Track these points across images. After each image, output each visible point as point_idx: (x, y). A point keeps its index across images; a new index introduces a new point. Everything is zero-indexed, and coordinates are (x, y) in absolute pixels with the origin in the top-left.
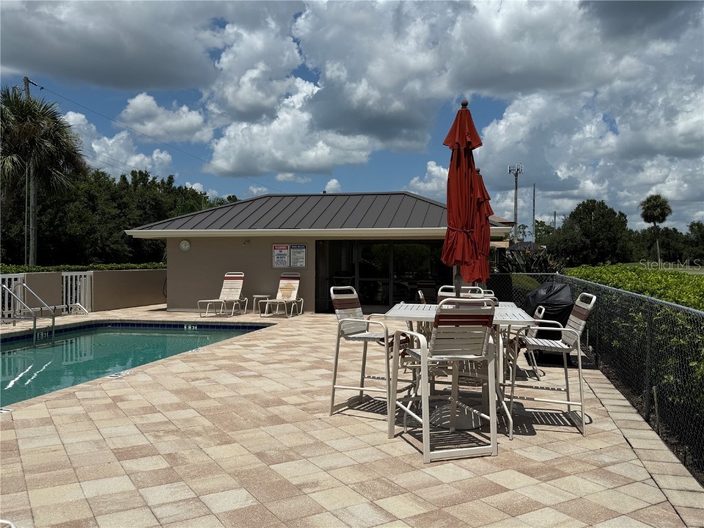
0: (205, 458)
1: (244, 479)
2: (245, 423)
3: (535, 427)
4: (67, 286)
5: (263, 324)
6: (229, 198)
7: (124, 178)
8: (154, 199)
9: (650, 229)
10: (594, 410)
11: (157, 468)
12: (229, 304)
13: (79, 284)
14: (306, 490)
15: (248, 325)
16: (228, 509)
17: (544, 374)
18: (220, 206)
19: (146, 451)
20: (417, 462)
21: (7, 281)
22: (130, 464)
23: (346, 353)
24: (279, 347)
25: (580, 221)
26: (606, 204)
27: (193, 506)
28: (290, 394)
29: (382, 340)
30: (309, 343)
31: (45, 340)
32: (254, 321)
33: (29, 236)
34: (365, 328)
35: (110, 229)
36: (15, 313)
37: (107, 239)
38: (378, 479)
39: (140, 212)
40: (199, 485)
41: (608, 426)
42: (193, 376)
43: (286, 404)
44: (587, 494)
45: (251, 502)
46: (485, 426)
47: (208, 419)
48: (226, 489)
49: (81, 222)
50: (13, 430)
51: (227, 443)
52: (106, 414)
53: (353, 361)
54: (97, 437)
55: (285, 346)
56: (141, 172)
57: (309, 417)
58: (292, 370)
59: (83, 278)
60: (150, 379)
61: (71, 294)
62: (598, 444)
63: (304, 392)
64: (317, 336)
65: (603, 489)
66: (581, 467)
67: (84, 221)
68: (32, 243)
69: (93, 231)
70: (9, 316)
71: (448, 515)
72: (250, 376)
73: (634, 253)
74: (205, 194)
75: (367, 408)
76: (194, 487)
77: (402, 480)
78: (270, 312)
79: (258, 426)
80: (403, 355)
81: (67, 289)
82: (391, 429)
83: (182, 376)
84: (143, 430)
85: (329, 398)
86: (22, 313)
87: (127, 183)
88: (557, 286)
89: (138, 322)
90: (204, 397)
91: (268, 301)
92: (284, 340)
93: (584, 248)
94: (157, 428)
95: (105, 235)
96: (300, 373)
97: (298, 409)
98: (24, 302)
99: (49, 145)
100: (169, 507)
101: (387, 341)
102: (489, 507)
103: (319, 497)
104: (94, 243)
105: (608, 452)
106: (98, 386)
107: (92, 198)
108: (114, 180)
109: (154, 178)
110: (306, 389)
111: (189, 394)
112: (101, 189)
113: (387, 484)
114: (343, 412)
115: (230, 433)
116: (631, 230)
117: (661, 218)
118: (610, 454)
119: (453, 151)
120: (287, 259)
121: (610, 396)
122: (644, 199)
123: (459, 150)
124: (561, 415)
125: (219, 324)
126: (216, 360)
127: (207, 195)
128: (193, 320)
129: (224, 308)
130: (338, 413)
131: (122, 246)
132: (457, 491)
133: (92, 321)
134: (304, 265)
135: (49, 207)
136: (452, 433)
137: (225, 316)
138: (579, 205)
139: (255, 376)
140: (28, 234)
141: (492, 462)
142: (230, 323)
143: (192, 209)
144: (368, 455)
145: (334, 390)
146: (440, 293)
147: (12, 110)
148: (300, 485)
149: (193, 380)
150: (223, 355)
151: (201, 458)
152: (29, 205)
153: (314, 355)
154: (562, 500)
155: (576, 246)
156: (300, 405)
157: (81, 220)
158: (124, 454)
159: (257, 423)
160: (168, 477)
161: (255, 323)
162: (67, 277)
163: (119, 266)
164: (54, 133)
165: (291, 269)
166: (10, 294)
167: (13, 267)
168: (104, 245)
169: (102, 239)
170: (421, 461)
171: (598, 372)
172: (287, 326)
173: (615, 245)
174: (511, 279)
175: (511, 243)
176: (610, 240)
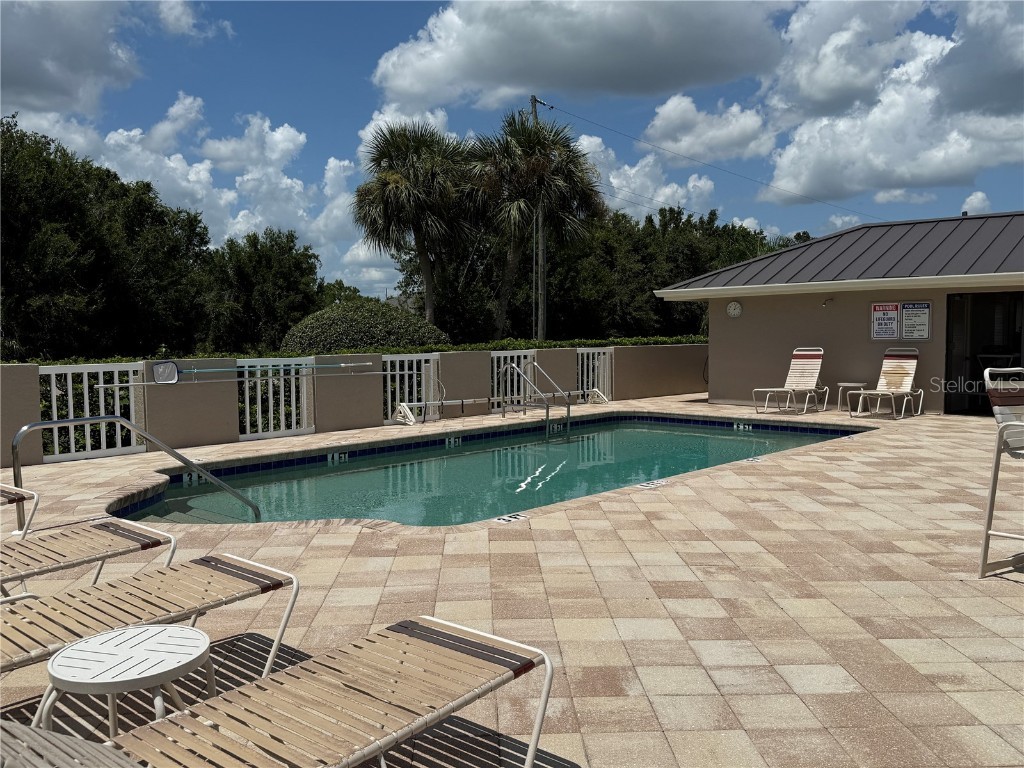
0: (779, 613)
1: (838, 652)
2: (835, 571)
4: (582, 367)
5: (856, 427)
6: (798, 236)
7: (649, 220)
8: (690, 247)
11: (710, 615)
12: (800, 396)
13: (597, 364)
15: (831, 428)
16: (819, 691)
18: (784, 249)
19: (695, 591)
21: (516, 359)
22: (673, 605)
23: (1006, 481)
24: (883, 464)
27: (766, 677)
28: (908, 538)
30: (935, 460)
31: (559, 435)
32: (840, 423)
33: (537, 304)
36: (525, 400)
37: (628, 305)
39: (670, 266)
40: (775, 650)
42: (752, 494)
43: (902, 551)
45: (852, 687)
47: (779, 558)
48: (813, 662)
49: (597, 283)
50: (532, 542)
51: (809, 596)
52: (638, 534)
54: (630, 563)
55: (893, 464)
56: (671, 210)
57: (942, 575)
58: (908, 500)
59: (602, 357)
60: (691, 493)
61: (588, 377)
63: (931, 537)
64: (950, 451)
67: (600, 281)
68: (540, 313)
69: (610, 294)
70: (519, 402)
72: (839, 504)
74: (762, 232)
76: (766, 650)
78: (865, 409)
79: (858, 579)
81: (582, 371)
83: (736, 493)
84: (688, 560)
85: (979, 550)
86: (532, 400)
87: (655, 227)
90: (771, 526)
91: (862, 391)
92: (893, 453)
94: (706, 561)
95: (626, 299)
96: (924, 507)
97: (923, 563)
98: (535, 385)
99: (561, 183)
100: (731, 672)
103: (966, 700)
104: (612, 311)
106: (627, 497)
107: (609, 250)
108: (637, 223)
109: (690, 216)
110: (934, 532)
111: (749, 520)
112: (621, 237)
114: (1004, 576)
115: (813, 583)
120: (894, 325)
125: (785, 425)
126: (784, 475)
127: (765, 234)
128: (747, 416)
129: (791, 401)
130: (996, 575)
131: (647, 314)
133: (613, 412)
134: (926, 336)
137: (793, 413)
139: (847, 505)
140: (537, 299)
142: (802, 423)
143: (742, 256)
145: (988, 537)
147: (518, 142)
148: (933, 676)
149: (753, 501)
150: (795, 469)
151: (773, 612)
152: (537, 264)
153: (946, 480)
156: (925, 555)
157: (597, 280)
158: (665, 590)
159: (855, 574)
160: (728, 631)
161: (842, 426)
162: (583, 355)
163: (645, 339)
164: (567, 165)
165: (900, 342)
166: (519, 375)
167: (522, 342)
168: (625, 313)
169: (621, 303)
172: (897, 432)
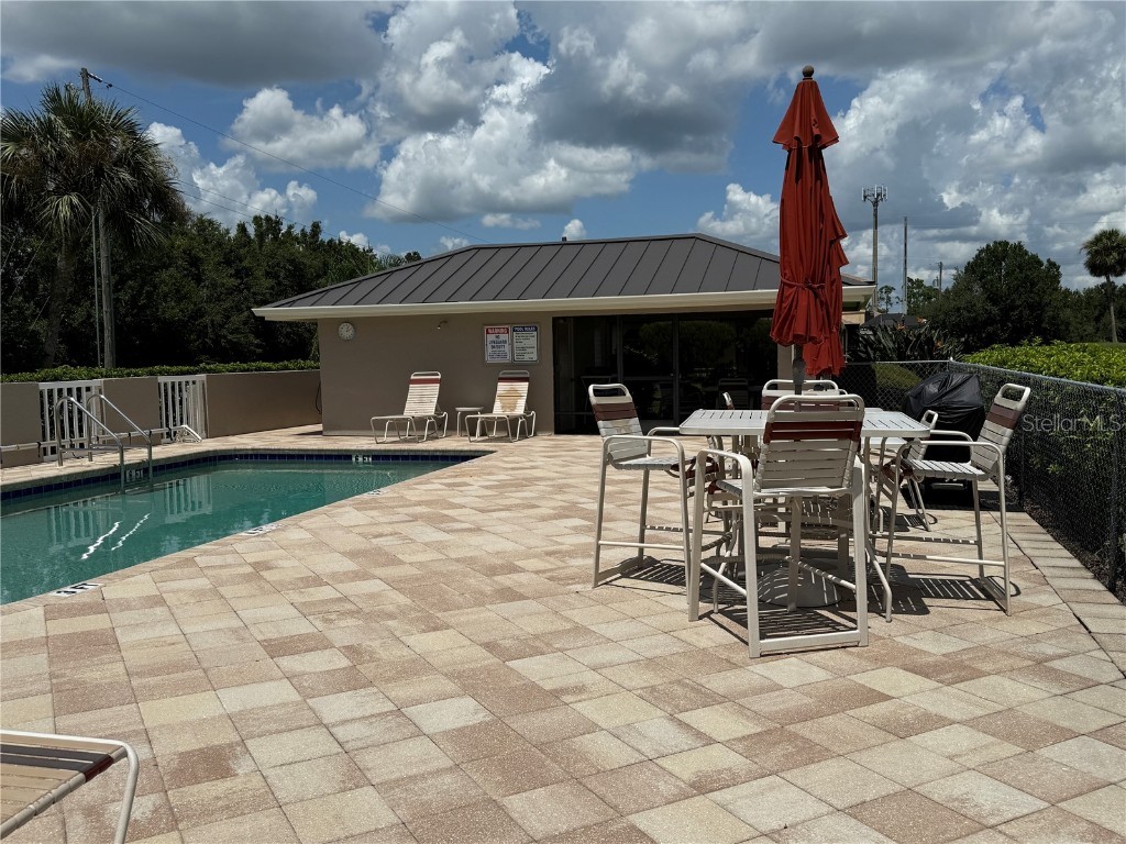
0: (405, 652)
1: (468, 682)
2: (461, 599)
3: (927, 601)
4: (166, 400)
5: (475, 451)
6: (409, 256)
7: (242, 228)
8: (292, 262)
9: (1098, 289)
10: (1020, 575)
11: (331, 667)
12: (420, 423)
13: (185, 395)
14: (567, 698)
15: (452, 454)
16: (449, 727)
17: (936, 521)
18: (394, 269)
19: (312, 643)
20: (740, 655)
21: (75, 392)
22: (287, 663)
23: (612, 494)
24: (502, 486)
25: (982, 278)
26: (1025, 248)
27: (393, 724)
28: (528, 557)
29: (675, 467)
30: (549, 479)
31: (138, 482)
32: (459, 448)
33: (101, 325)
34: (645, 450)
35: (225, 310)
36: (90, 442)
37: (222, 326)
38: (679, 682)
39: (271, 282)
40: (401, 691)
41: (1046, 599)
42: (374, 530)
43: (523, 570)
44: (1021, 704)
45: (482, 716)
46: (847, 601)
47: (403, 593)
48: (443, 697)
49: (180, 300)
50: (106, 615)
51: (437, 628)
52: (243, 589)
53: (623, 505)
54: (236, 623)
55: (511, 485)
56: (268, 219)
57: (561, 589)
58: (527, 520)
59: (191, 385)
60: (308, 535)
61: (174, 411)
62: (1033, 628)
63: (549, 554)
64: (562, 469)
65: (1046, 695)
66: (1006, 662)
67: (185, 297)
68: (106, 335)
69: (199, 313)
70: (82, 446)
71: (796, 736)
72: (462, 530)
73: (1071, 328)
74: (371, 251)
75: (651, 575)
76: (392, 694)
77: (718, 682)
78: (483, 434)
79: (483, 604)
80: (711, 490)
81: (167, 404)
82: (694, 608)
83: (357, 530)
84: (304, 610)
85: (592, 561)
86: (100, 442)
87: (249, 237)
88: (957, 379)
89: (281, 453)
90: (394, 561)
91: (479, 415)
92: (511, 475)
93: (990, 321)
94: (326, 608)
95: (218, 319)
96: (540, 525)
97: (542, 579)
98: (102, 422)
99: (126, 176)
100: (356, 725)
101: (684, 468)
102: (861, 724)
103: (587, 709)
104: (202, 333)
105: (1050, 638)
106: (229, 548)
107: (195, 262)
108: (228, 231)
109: (290, 227)
110: (552, 548)
111: (371, 558)
112: (209, 247)
113: (693, 688)
114: (614, 583)
115: (439, 615)
116: (1067, 290)
117: (1119, 269)
118: (1053, 641)
119: (790, 151)
120: (507, 348)
121: (1047, 553)
122: (1089, 237)
123: (800, 150)
124: (968, 583)
125: (406, 454)
126: (407, 506)
127: (375, 252)
128: (366, 447)
129: (411, 429)
130: (606, 584)
131: (246, 337)
132: (807, 700)
133: (208, 452)
134: (535, 358)
135: (130, 277)
136: (791, 613)
137: (413, 441)
138: (981, 251)
139: (470, 530)
140: (101, 319)
141: (859, 656)
142: (423, 451)
143: (353, 274)
144: (660, 646)
145: (599, 547)
146: (766, 392)
147: (66, 122)
148: (556, 690)
149: (376, 537)
150: (417, 499)
151: (397, 653)
152: (99, 275)
153: (559, 497)
154: (979, 712)
155: (975, 319)
156: (544, 572)
157: (181, 297)
158: (278, 648)
159: (480, 600)
160: (351, 681)
161: (462, 451)
162: (165, 384)
163: (245, 365)
164: (132, 156)
165: (514, 365)
166: (80, 412)
167: (83, 370)
168: (218, 336)
169: (213, 325)
170: (742, 655)
171: (1025, 516)
172: (512, 454)
173: (1041, 314)
174: (873, 371)
175: (868, 316)
176: (1031, 307)
